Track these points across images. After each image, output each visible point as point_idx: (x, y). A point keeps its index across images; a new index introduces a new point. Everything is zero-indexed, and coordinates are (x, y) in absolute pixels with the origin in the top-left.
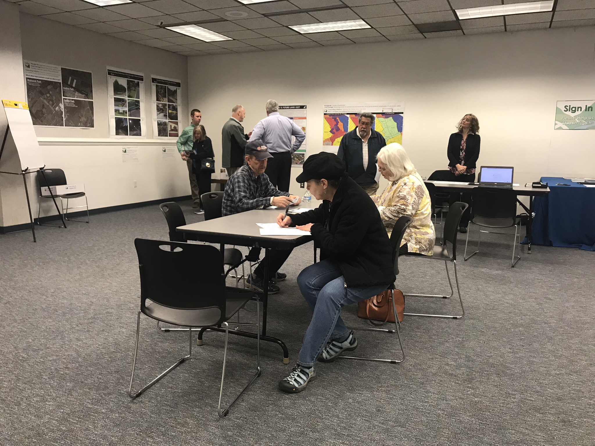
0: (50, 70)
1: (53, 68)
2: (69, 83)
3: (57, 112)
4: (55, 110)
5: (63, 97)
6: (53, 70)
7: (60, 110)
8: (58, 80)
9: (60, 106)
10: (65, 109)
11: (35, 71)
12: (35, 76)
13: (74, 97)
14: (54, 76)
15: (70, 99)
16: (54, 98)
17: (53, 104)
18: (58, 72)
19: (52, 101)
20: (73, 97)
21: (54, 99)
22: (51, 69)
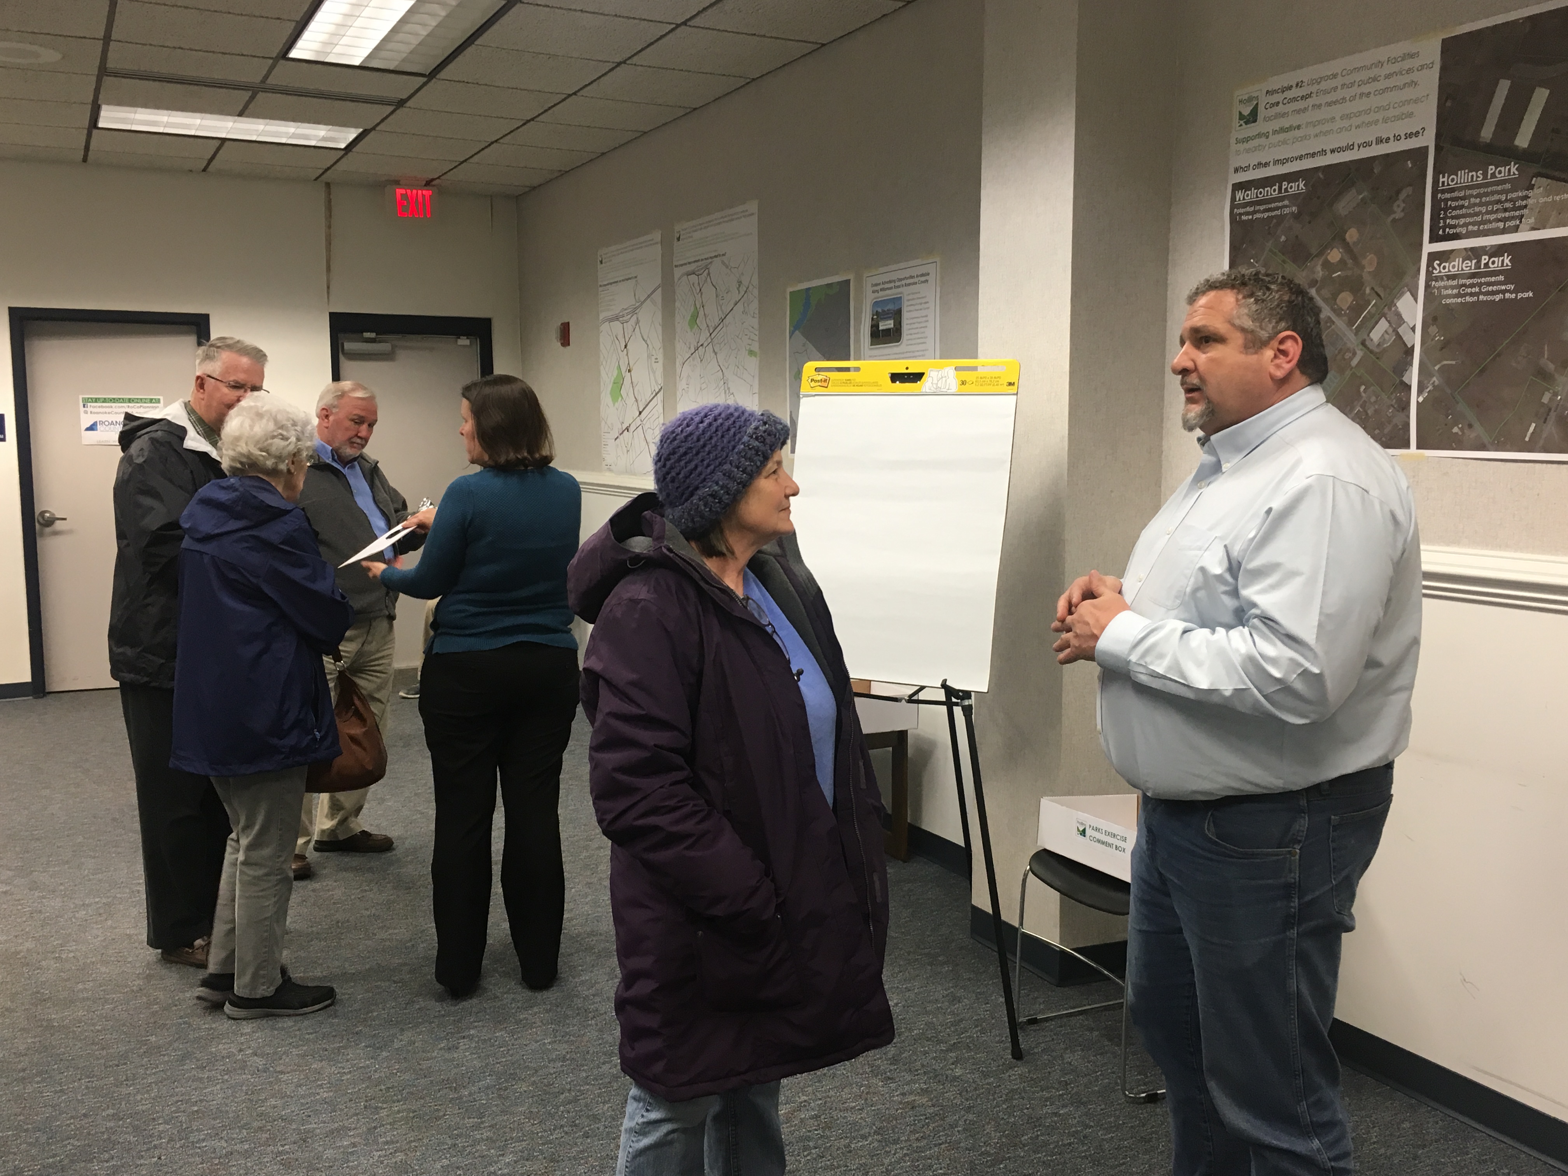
0: (1366, 89)
1: (1388, 69)
2: (1487, 133)
3: (1374, 355)
4: (1363, 343)
5: (1428, 248)
6: (1388, 76)
7: (1399, 337)
8: (1409, 136)
9: (1399, 315)
10: (1433, 330)
11: (1283, 130)
12: (1277, 162)
13: (1516, 229)
14: (1385, 121)
15: (1475, 253)
16: (1370, 263)
17: (1357, 309)
18: (1414, 84)
19: (1355, 286)
20: (1504, 231)
21: (1366, 277)
22: (1375, 79)
